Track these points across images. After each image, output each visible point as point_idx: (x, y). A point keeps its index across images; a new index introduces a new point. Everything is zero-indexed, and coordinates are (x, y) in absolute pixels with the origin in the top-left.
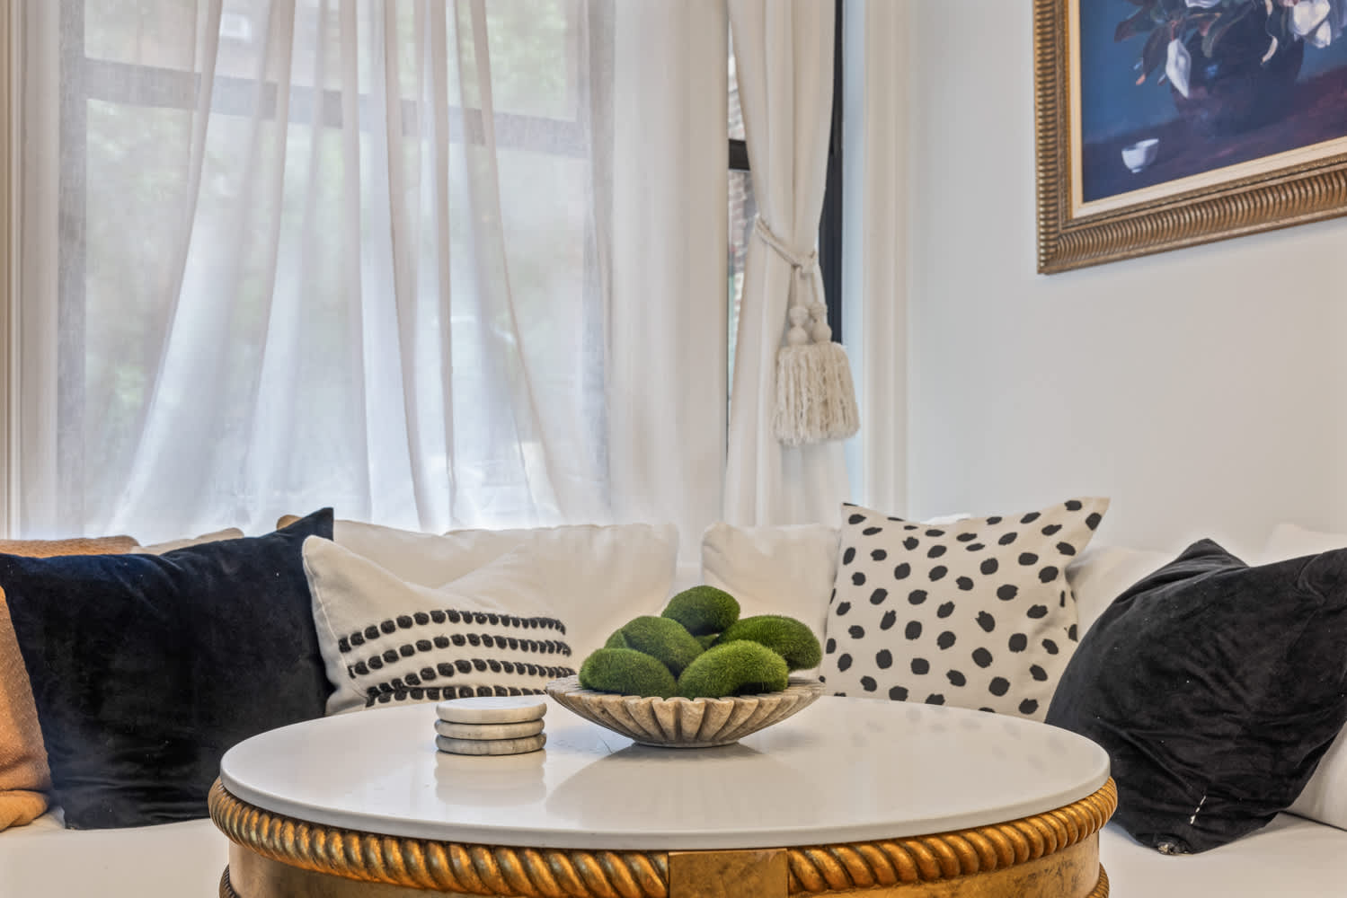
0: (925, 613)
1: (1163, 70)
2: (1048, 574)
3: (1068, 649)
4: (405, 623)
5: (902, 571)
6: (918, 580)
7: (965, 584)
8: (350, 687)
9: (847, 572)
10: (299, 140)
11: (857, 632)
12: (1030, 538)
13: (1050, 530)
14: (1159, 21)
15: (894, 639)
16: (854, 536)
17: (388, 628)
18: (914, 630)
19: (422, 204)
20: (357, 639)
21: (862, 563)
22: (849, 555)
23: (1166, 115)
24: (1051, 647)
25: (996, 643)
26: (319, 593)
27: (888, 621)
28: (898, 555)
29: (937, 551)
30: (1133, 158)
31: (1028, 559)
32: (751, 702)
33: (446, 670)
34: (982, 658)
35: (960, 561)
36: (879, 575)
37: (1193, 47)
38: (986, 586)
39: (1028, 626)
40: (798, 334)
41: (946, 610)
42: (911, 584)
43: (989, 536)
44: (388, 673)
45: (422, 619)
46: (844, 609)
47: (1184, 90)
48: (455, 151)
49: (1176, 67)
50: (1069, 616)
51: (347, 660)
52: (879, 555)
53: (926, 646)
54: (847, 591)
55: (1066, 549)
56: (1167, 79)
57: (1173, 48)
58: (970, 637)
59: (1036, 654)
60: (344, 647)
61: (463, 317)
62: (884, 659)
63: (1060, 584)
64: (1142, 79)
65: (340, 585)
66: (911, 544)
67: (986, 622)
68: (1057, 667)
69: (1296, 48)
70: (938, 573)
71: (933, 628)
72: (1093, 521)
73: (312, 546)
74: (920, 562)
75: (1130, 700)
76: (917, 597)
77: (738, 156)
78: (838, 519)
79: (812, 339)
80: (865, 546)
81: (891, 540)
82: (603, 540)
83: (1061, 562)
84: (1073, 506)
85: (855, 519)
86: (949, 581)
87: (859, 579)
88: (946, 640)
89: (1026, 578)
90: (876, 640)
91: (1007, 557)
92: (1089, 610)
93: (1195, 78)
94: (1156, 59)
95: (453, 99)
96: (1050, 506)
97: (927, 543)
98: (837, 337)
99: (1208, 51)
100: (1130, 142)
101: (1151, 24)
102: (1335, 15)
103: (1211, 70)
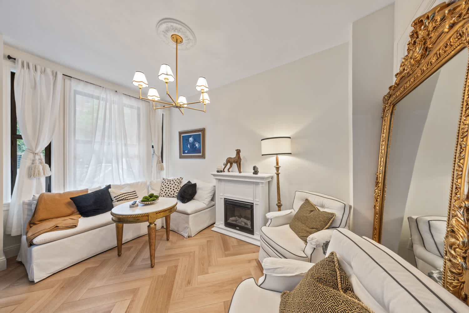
0: (169, 187)
2: (179, 183)
3: (180, 188)
4: (121, 195)
5: (167, 183)
6: (169, 184)
7: (172, 184)
8: (115, 201)
9: (163, 184)
10: (105, 147)
11: (163, 188)
12: (177, 181)
13: (179, 180)
15: (167, 189)
16: (163, 181)
17: (119, 195)
18: (168, 188)
19: (120, 152)
20: (116, 197)
21: (164, 183)
22: (163, 182)
23: (188, 149)
24: (179, 188)
25: (175, 189)
26: (111, 193)
27: (166, 187)
28: (167, 182)
29: (170, 182)
30: (186, 152)
31: (177, 182)
32: (154, 201)
33: (125, 198)
34: (173, 190)
35: (172, 182)
36: (165, 184)
37: (190, 145)
38: (174, 184)
39: (177, 187)
40: (159, 163)
41: (171, 186)
42: (168, 184)
43: (174, 180)
44: (119, 199)
45: (122, 194)
46: (162, 187)
48: (123, 148)
49: (189, 146)
50: (180, 186)
51: (115, 199)
52: (165, 182)
53: (169, 189)
54: (163, 185)
55: (180, 181)
57: (189, 145)
58: (173, 188)
59: (178, 189)
60: (114, 197)
61: (124, 160)
62: (166, 190)
63: (180, 184)
65: (114, 193)
66: (168, 181)
67: (174, 187)
68: (179, 190)
69: (196, 147)
70: (170, 184)
71: (170, 188)
72: (182, 179)
73: (110, 190)
74: (169, 183)
75: (182, 194)
76: (168, 185)
77: (153, 147)
78: (162, 179)
79: (160, 163)
80: (164, 181)
81: (166, 181)
82: (140, 183)
83: (180, 182)
84: (181, 178)
85: (164, 179)
86: (171, 184)
87: (164, 184)
88: (171, 189)
89: (177, 184)
90: (165, 189)
91: (176, 182)
92: (182, 185)
95: (123, 142)
96: (179, 178)
97: (169, 181)
98: (162, 162)
99: (191, 145)
100: (186, 151)
102: (198, 146)
103: (191, 147)
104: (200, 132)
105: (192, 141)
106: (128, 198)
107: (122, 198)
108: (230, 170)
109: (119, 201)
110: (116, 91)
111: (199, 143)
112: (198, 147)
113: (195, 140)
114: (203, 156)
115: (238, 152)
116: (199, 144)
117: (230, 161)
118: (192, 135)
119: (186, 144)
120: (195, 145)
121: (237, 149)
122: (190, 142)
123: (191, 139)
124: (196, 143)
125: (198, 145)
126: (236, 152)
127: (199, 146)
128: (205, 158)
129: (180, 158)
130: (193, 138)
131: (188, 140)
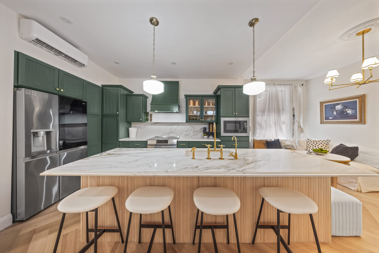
13: (326, 141)
20: (285, 146)
22: (308, 142)
27: (313, 146)
29: (316, 142)
31: (324, 143)
32: (325, 154)
38: (321, 145)
41: (318, 146)
43: (321, 141)
44: (287, 148)
46: (309, 145)
47: (336, 115)
50: (328, 147)
56: (334, 114)
57: (335, 112)
65: (283, 143)
77: (294, 116)
81: (312, 141)
83: (327, 144)
85: (308, 139)
100: (330, 117)
101: (332, 110)
103: (339, 114)
104: (356, 99)
105: (340, 109)
106: (292, 148)
107: (289, 147)
109: (287, 149)
110: (274, 84)
111: (354, 109)
112: (351, 113)
113: (345, 107)
114: (361, 122)
118: (341, 103)
123: (339, 107)
125: (351, 111)
127: (354, 112)
128: (365, 124)
129: (321, 123)
130: (342, 105)
131: (335, 108)
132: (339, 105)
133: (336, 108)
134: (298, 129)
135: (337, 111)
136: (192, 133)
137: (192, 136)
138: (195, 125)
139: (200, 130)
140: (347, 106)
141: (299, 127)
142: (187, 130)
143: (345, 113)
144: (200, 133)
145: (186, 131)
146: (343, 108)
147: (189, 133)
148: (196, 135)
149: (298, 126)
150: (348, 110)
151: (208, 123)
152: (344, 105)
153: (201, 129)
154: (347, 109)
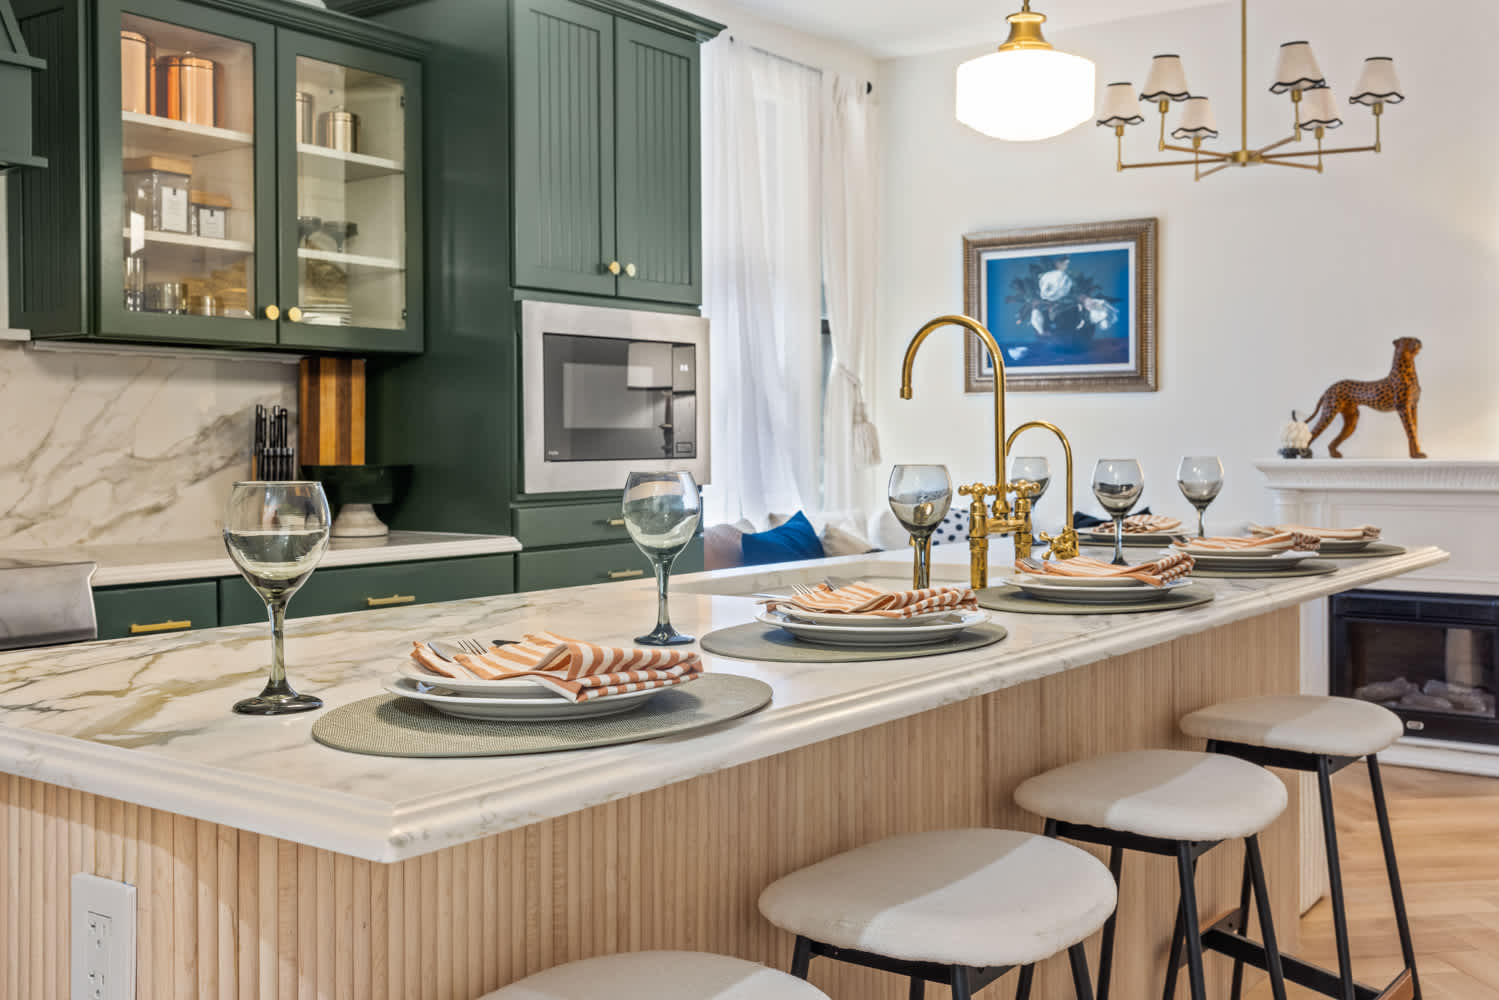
1: (1029, 320)
14: (1028, 300)
23: (1031, 339)
30: (1014, 353)
37: (1045, 314)
47: (1040, 331)
49: (1036, 320)
56: (1031, 326)
57: (1035, 313)
64: (1019, 322)
69: (1091, 327)
79: (863, 420)
93: (1046, 325)
94: (1026, 316)
99: (1052, 316)
100: (1014, 347)
101: (1023, 301)
102: (1109, 318)
103: (1053, 326)
104: (1125, 240)
105: (1061, 294)
108: (1340, 449)
111: (1119, 300)
112: (1104, 325)
113: (1082, 285)
114: (1142, 380)
115: (1406, 349)
116: (1116, 311)
117: (1344, 401)
118: (1063, 257)
119: (1019, 306)
120: (1086, 314)
121: (1397, 337)
122: (1045, 294)
123: (1054, 283)
124: (1088, 302)
125: (1104, 314)
126: (1393, 348)
127: (1115, 319)
128: (1156, 389)
129: (968, 389)
130: (1069, 272)
131: (1034, 286)
132: (1054, 268)
133: (1043, 288)
134: (856, 431)
135: (1044, 308)
136: (105, 488)
137: (99, 531)
138: (138, 374)
139: (194, 453)
140: (1090, 280)
141: (859, 418)
142: (33, 456)
143: (1083, 322)
144: (197, 479)
145: (23, 466)
146: (1072, 290)
147: (60, 490)
148: (157, 509)
149: (855, 414)
150: (1094, 306)
151: (295, 359)
152: (1076, 275)
153: (204, 433)
154: (1088, 295)
